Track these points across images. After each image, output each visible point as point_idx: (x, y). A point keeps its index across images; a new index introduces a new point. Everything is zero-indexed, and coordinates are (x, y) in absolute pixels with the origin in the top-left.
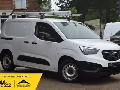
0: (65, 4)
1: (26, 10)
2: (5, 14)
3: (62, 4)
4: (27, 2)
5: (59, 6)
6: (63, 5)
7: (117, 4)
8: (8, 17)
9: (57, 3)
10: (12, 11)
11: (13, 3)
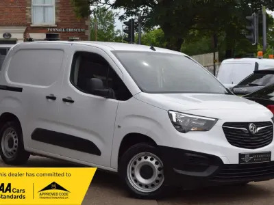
0: (137, 17)
1: (54, 30)
2: (10, 35)
3: (131, 18)
4: (58, 11)
5: (126, 21)
6: (133, 20)
7: (247, 20)
8: (14, 42)
9: (120, 15)
10: (24, 29)
11: (27, 14)
